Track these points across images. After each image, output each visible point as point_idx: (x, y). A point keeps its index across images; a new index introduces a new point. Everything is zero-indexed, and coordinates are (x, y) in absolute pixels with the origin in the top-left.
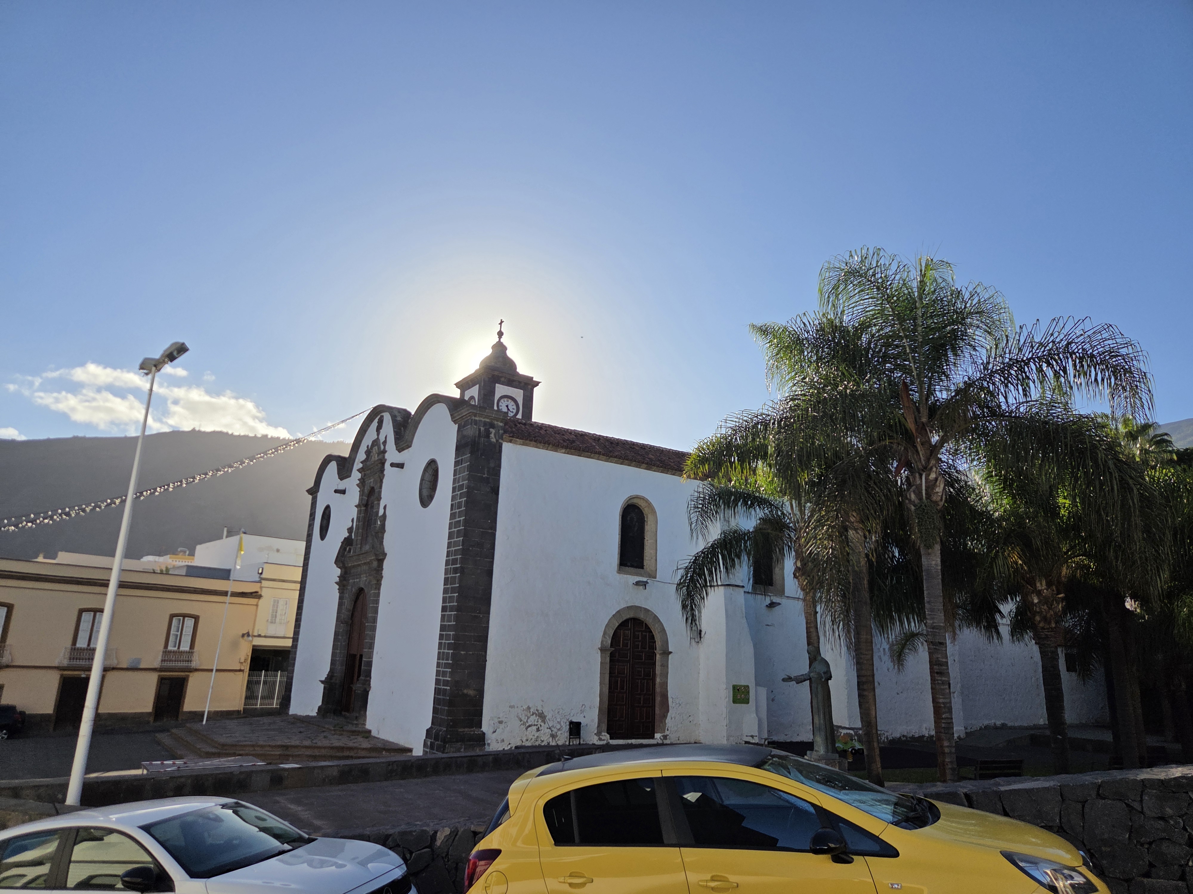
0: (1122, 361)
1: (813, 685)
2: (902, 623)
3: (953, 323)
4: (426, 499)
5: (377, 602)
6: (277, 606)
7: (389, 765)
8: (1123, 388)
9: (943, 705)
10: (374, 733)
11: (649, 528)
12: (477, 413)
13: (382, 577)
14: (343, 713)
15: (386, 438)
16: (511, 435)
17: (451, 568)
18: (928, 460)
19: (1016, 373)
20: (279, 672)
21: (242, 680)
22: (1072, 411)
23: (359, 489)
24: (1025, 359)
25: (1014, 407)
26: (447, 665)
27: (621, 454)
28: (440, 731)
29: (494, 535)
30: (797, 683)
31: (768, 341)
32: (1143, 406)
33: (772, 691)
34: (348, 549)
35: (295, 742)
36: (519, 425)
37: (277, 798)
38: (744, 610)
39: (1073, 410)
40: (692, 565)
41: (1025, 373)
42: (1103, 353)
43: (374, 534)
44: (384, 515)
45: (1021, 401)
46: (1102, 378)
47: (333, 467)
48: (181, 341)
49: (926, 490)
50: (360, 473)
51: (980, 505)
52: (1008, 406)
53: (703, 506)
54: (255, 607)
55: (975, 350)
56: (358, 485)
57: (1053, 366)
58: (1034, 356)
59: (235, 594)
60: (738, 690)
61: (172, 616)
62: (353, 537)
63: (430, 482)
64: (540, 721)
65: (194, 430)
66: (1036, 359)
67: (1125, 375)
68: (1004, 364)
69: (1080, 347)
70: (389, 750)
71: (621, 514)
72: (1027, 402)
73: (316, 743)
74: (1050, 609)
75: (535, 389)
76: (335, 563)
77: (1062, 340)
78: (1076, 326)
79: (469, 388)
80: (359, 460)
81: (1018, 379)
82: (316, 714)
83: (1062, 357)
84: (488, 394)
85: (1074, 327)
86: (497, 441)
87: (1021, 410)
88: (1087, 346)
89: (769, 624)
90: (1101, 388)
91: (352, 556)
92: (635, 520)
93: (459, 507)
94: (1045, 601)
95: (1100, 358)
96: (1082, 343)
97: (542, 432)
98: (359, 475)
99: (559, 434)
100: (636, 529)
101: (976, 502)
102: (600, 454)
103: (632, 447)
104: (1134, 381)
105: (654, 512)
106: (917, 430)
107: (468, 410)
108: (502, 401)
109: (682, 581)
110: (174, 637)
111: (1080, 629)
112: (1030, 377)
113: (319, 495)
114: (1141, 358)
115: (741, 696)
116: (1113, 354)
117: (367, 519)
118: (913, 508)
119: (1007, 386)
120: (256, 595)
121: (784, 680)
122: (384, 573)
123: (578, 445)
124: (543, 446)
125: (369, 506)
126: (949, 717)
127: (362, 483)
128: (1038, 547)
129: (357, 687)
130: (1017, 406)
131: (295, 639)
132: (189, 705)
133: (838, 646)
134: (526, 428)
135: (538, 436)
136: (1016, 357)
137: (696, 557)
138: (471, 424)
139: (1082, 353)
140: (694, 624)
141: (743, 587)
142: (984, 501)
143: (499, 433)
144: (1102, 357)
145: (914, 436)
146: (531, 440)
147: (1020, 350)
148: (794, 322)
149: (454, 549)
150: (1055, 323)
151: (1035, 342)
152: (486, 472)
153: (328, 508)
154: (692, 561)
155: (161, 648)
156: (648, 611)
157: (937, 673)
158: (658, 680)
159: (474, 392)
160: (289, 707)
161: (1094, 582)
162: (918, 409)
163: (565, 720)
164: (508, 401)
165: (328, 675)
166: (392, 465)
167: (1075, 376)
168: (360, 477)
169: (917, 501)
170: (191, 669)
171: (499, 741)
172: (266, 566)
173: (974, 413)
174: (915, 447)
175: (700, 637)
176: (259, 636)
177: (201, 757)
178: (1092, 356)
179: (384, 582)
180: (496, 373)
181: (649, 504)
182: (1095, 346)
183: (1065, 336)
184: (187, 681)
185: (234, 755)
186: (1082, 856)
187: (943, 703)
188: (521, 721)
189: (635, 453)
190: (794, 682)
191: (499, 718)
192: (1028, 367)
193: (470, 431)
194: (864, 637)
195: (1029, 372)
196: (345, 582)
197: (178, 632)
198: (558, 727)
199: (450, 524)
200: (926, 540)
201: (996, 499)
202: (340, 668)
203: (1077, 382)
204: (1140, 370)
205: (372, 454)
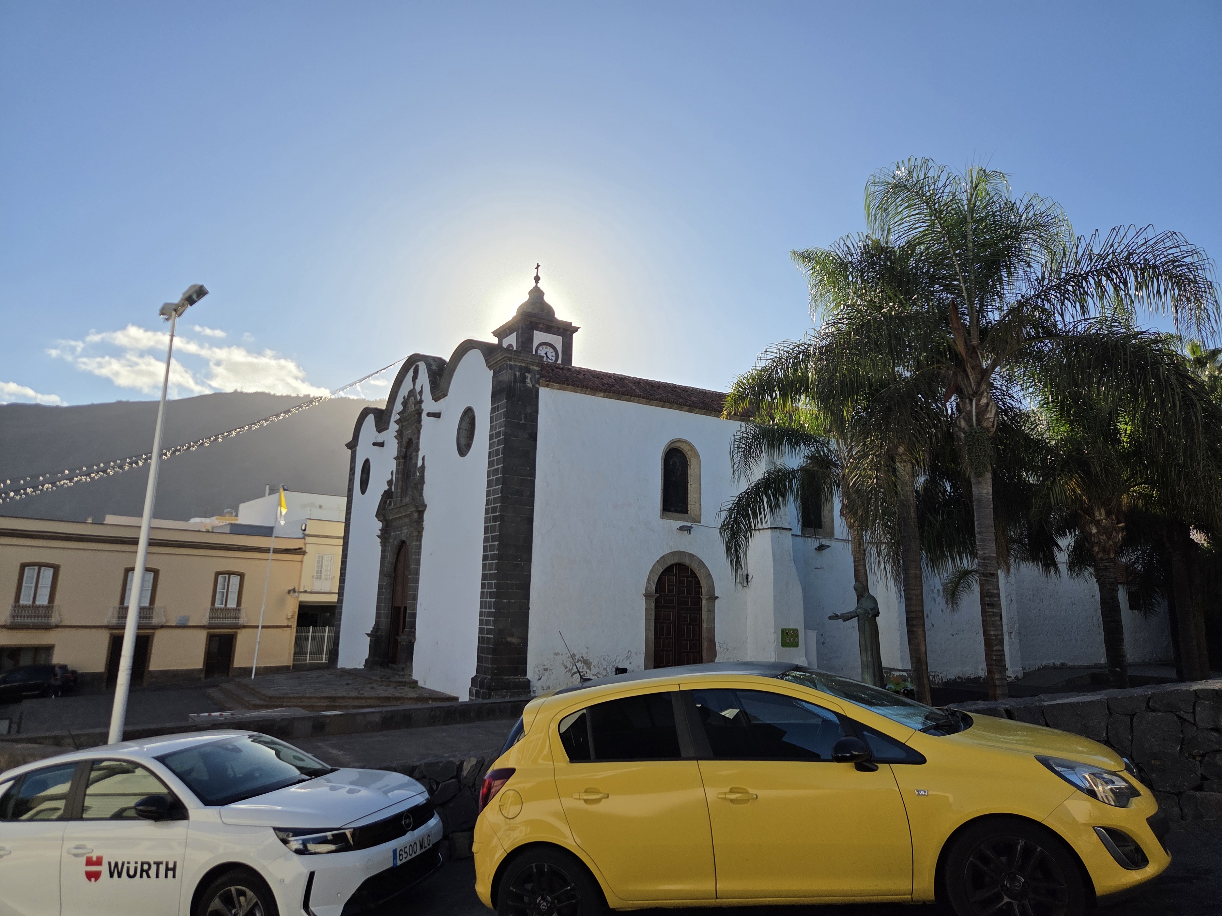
0: (1187, 270)
1: (860, 622)
2: (953, 560)
3: (1007, 237)
4: (464, 447)
5: (419, 554)
6: (322, 562)
7: (432, 711)
8: (1188, 300)
9: (994, 638)
10: (421, 684)
11: (692, 472)
12: (511, 358)
13: (423, 528)
14: (390, 664)
15: (422, 387)
16: (548, 379)
17: (490, 516)
18: (979, 385)
19: (1073, 289)
20: (327, 627)
21: (290, 635)
22: (1133, 329)
23: (397, 441)
24: (1083, 272)
25: (1071, 326)
26: (489, 614)
27: (663, 396)
28: (486, 678)
29: (533, 482)
30: (844, 621)
31: (811, 268)
32: (1209, 319)
33: (822, 635)
34: (388, 502)
35: (342, 693)
36: (556, 370)
37: (319, 744)
38: (792, 553)
39: (1133, 326)
40: (735, 506)
41: (1083, 288)
42: (1167, 263)
43: (413, 485)
44: (423, 465)
45: (1079, 319)
46: (1165, 289)
47: (370, 419)
48: (200, 283)
49: (976, 416)
50: (398, 424)
51: (1035, 434)
52: (1065, 325)
53: (746, 446)
54: (300, 563)
55: (1030, 266)
56: (395, 437)
57: (1113, 280)
58: (1093, 270)
59: (277, 551)
60: (787, 633)
61: (217, 574)
62: (393, 490)
63: (468, 430)
64: (585, 667)
65: (235, 392)
66: (1095, 273)
67: (1189, 285)
68: (1060, 279)
69: (1142, 257)
70: (434, 700)
71: (663, 458)
72: (1085, 320)
73: (363, 694)
74: (1109, 539)
75: (574, 335)
76: (376, 516)
77: (1122, 251)
78: (1138, 234)
79: (507, 336)
80: (396, 411)
81: (1076, 295)
82: (363, 667)
83: (1122, 269)
84: (526, 341)
85: (1136, 236)
86: (533, 386)
87: (1079, 329)
88: (1149, 257)
89: (818, 567)
90: (1163, 300)
91: (393, 509)
92: (678, 464)
93: (497, 455)
94: (1103, 531)
95: (1163, 268)
96: (1144, 253)
97: (581, 377)
98: (397, 427)
99: (598, 378)
100: (679, 473)
101: (1031, 431)
102: (640, 397)
103: (674, 389)
104: (1198, 291)
105: (697, 455)
106: (966, 353)
107: (503, 355)
108: (541, 348)
109: (725, 523)
110: (220, 595)
111: (1143, 562)
112: (1089, 293)
113: (358, 449)
114: (1207, 266)
115: (790, 640)
116: (1177, 263)
117: (406, 472)
118: (963, 435)
119: (1063, 304)
120: (300, 551)
121: (830, 618)
122: (425, 524)
123: (618, 389)
124: (581, 390)
125: (408, 458)
126: (1001, 649)
127: (400, 435)
128: (1097, 472)
129: (402, 638)
130: (1075, 325)
131: (341, 594)
132: (239, 661)
133: (884, 579)
134: (563, 373)
135: (577, 381)
136: (1073, 271)
137: (740, 498)
138: (506, 369)
139: (1143, 264)
140: (738, 566)
141: (791, 529)
142: (1039, 430)
143: (535, 378)
144: (1165, 267)
145: (964, 359)
146: (568, 385)
147: (1078, 263)
148: (838, 246)
149: (493, 497)
150: (1115, 233)
151: (1094, 254)
152: (523, 418)
153: (367, 462)
154: (736, 502)
155: (209, 605)
156: (693, 556)
157: (988, 605)
158: (705, 625)
159: (511, 340)
160: (337, 661)
161: (1157, 512)
162: (969, 332)
163: (611, 667)
164: (547, 348)
165: (373, 628)
166: (429, 415)
167: (1136, 289)
168: (398, 429)
169: (967, 428)
170: (238, 625)
171: (545, 688)
172: (309, 523)
173: (1028, 333)
174: (965, 371)
175: (747, 582)
176: (305, 592)
177: (249, 709)
178: (1155, 267)
179: (425, 534)
180: (534, 320)
181: (692, 448)
182: (1158, 255)
183: (1125, 247)
184: (236, 638)
185: (281, 706)
186: (1126, 763)
187: (995, 635)
188: (566, 668)
189: (677, 396)
190: (841, 620)
191: (544, 665)
192: (1086, 282)
193: (506, 376)
194: (912, 572)
195: (1088, 287)
196: (386, 535)
197: (224, 589)
198: (605, 673)
199: (489, 472)
200: (976, 468)
201: (1052, 427)
202: (384, 621)
203: (1138, 295)
204: (1206, 279)
205: (408, 405)
